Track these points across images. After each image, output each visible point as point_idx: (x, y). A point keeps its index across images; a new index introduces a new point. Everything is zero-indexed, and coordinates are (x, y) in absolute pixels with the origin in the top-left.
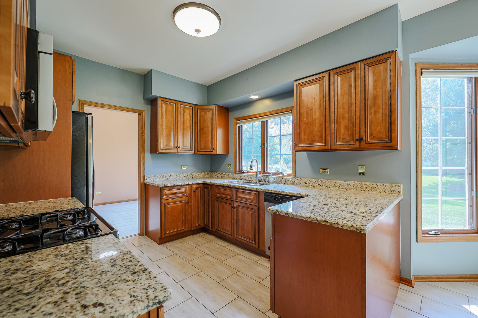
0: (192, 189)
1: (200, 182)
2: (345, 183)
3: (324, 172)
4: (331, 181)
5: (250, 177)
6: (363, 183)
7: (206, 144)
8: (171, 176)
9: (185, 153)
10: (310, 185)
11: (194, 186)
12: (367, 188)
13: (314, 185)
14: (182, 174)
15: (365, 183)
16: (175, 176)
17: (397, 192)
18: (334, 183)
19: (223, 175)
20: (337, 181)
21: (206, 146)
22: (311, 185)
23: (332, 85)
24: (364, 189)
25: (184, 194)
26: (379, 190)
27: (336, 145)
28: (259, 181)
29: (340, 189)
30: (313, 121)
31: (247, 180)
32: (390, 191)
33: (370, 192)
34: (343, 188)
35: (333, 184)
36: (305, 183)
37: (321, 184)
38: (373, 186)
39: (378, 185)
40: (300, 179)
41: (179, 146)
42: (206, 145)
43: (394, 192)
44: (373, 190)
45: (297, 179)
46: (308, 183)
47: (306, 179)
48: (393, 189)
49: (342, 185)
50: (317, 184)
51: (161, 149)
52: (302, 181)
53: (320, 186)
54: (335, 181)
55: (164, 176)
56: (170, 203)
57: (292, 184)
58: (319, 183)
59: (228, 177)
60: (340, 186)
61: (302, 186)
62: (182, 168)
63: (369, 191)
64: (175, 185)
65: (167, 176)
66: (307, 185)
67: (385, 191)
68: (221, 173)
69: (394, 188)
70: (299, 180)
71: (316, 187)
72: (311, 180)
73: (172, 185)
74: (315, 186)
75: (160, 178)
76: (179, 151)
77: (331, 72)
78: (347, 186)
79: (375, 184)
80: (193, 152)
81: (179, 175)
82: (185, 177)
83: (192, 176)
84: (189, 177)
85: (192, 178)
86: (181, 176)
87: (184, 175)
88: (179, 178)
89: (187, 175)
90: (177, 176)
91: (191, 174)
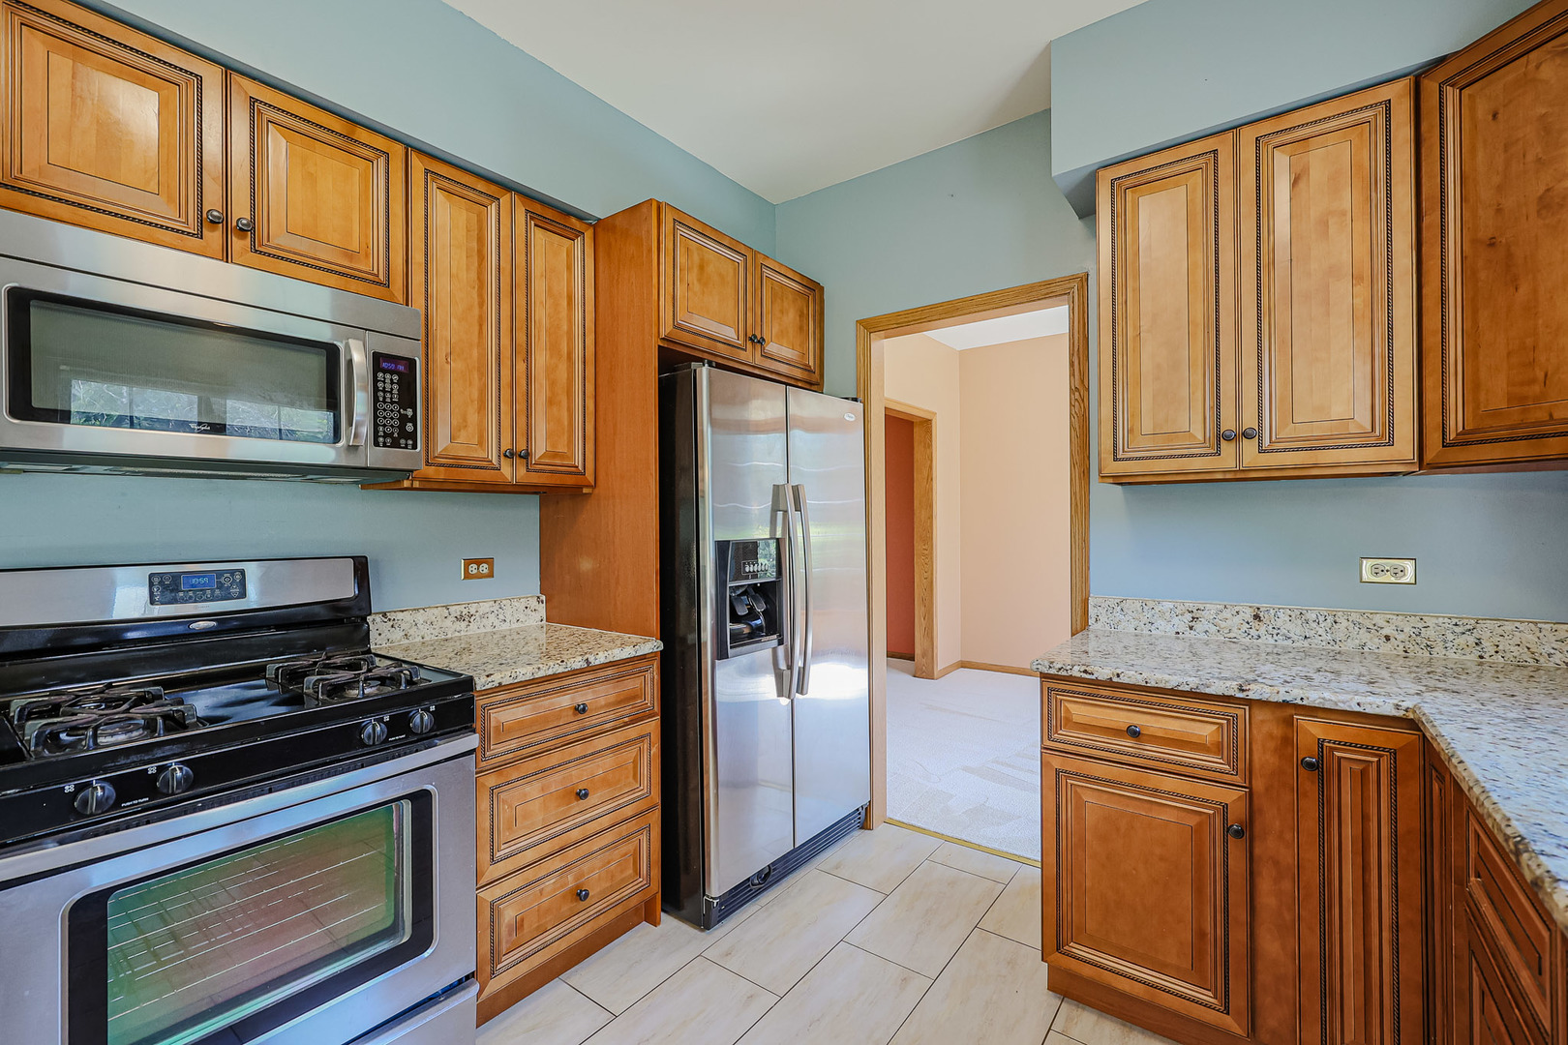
0: (1287, 742)
1: (1382, 704)
7: (1532, 363)
8: (1257, 617)
9: (1316, 466)
11: (1313, 729)
14: (1354, 617)
16: (1289, 626)
21: (1537, 388)
25: (1215, 762)
42: (1533, 381)
51: (1116, 459)
55: (1208, 614)
56: (1097, 780)
62: (1367, 576)
64: (1124, 679)
65: (1227, 614)
73: (1103, 674)
75: (1176, 620)
80: (1405, 452)
81: (1330, 619)
82: (1388, 638)
83: (1479, 648)
84: (1439, 649)
85: (1474, 657)
86: (1351, 629)
87: (1382, 623)
88: (1332, 643)
89: (1414, 630)
90: (1314, 625)
91: (1456, 625)
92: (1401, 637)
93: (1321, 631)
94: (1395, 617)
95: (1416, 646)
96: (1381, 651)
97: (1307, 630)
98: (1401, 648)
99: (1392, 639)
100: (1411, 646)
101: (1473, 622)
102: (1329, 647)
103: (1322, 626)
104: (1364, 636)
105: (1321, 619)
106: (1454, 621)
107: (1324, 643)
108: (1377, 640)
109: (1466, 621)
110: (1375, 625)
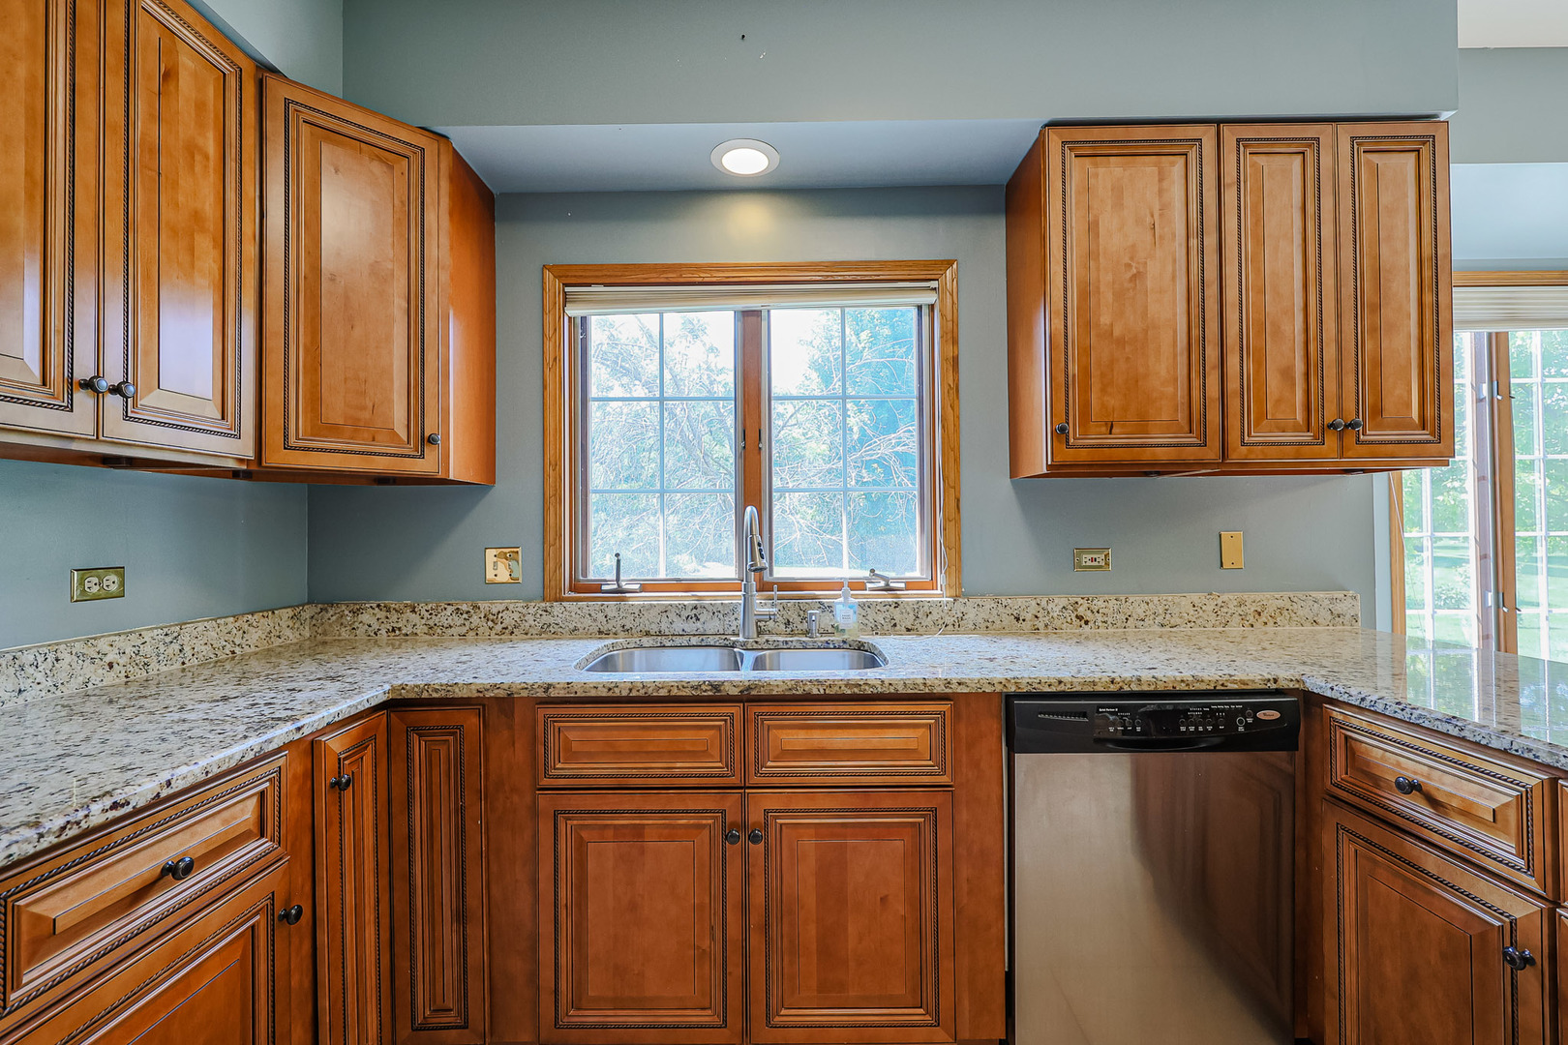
1: (374, 693)
2: (1184, 603)
3: (1096, 564)
4: (1131, 600)
5: (685, 614)
6: (1249, 597)
10: (1041, 626)
12: (1259, 614)
13: (1057, 623)
14: (79, 647)
15: (1253, 596)
17: (1348, 616)
18: (1142, 605)
19: (446, 617)
20: (1156, 599)
22: (1046, 626)
23: (1230, 185)
24: (1252, 620)
26: (1296, 619)
27: (1246, 445)
28: (759, 633)
29: (1168, 629)
30: (1146, 331)
31: (660, 634)
32: (1330, 617)
33: (1270, 628)
34: (1179, 621)
35: (1140, 611)
36: (1018, 619)
37: (1088, 616)
38: (1280, 603)
39: (1295, 600)
40: (989, 604)
41: (113, 375)
42: (363, 408)
43: (1341, 620)
44: (1278, 619)
45: (979, 601)
46: (1029, 616)
47: (1020, 602)
48: (1339, 608)
49: (1175, 610)
50: (1073, 616)
52: (1001, 609)
53: (1087, 623)
54: (1147, 599)
57: (950, 627)
58: (1081, 611)
59: (499, 627)
60: (1168, 616)
61: (1003, 632)
63: (1266, 623)
66: (1026, 626)
67: (1315, 619)
68: (422, 608)
69: (1341, 605)
70: (988, 607)
71: (1068, 629)
72: (1044, 603)
74: (1064, 626)
76: (117, 427)
77: (1226, 129)
78: (1192, 613)
79: (1286, 594)
80: (245, 448)
81: (51, 657)
82: (111, 665)
83: (181, 655)
84: (154, 665)
85: (178, 665)
86: (74, 664)
87: (106, 648)
88: (53, 689)
89: (134, 649)
90: (31, 670)
91: (166, 635)
92: (123, 660)
93: (40, 677)
94: (117, 638)
95: (136, 667)
96: (104, 683)
97: (21, 681)
98: (123, 674)
99: (115, 665)
100: (131, 669)
101: (178, 628)
102: (50, 695)
103: (40, 669)
104: (88, 669)
105: (40, 659)
106: (166, 630)
107: (43, 693)
108: (100, 671)
109: (173, 629)
110: (99, 653)
